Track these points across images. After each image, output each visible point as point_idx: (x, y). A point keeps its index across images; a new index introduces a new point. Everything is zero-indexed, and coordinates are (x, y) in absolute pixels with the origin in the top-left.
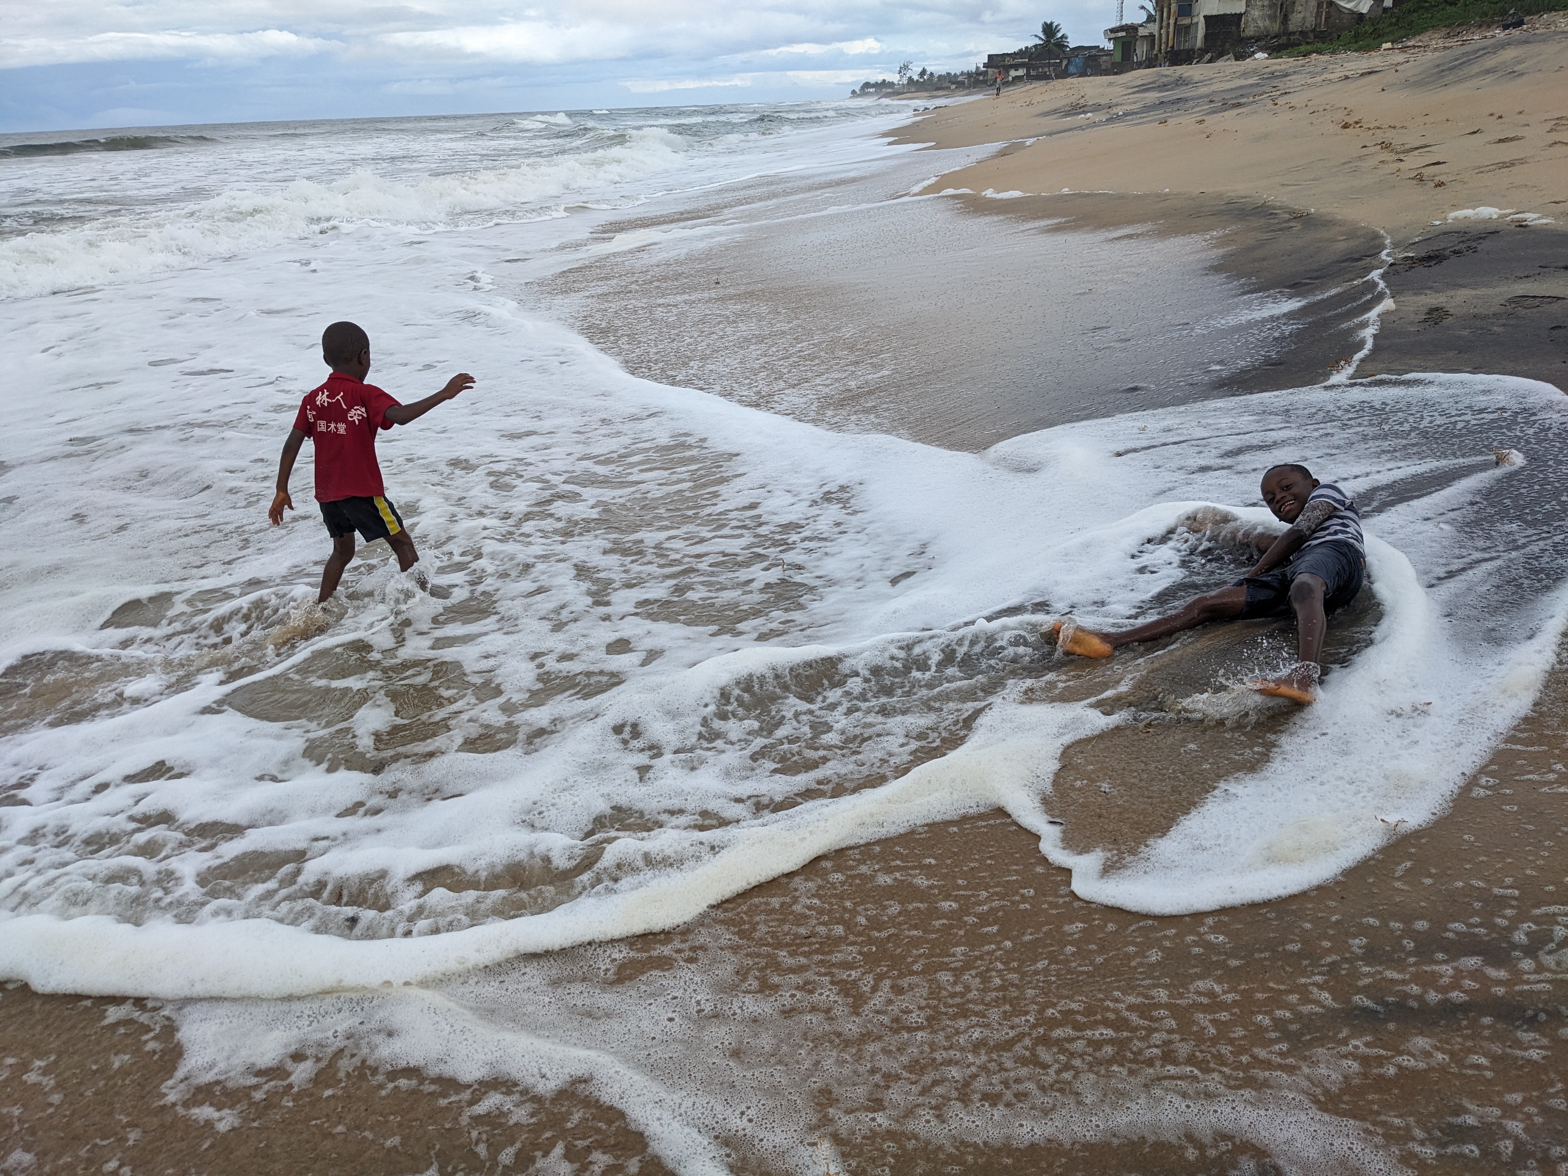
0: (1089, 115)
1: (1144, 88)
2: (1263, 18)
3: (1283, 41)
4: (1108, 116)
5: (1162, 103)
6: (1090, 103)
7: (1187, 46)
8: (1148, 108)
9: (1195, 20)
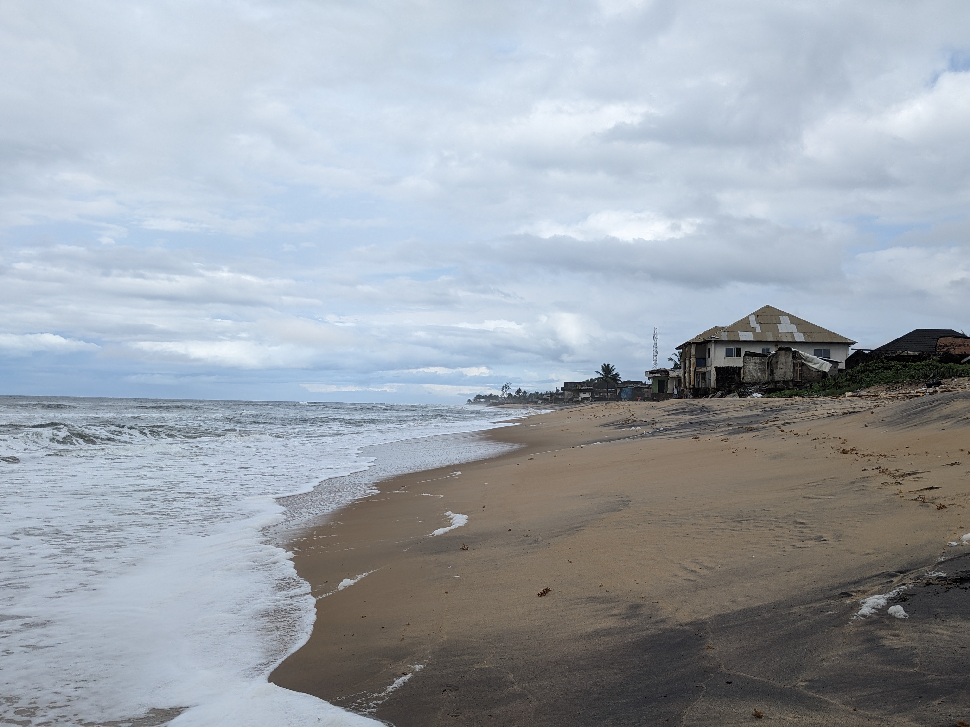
0: (638, 428)
1: (677, 412)
2: (756, 370)
3: (772, 386)
4: (652, 430)
5: (692, 423)
6: (638, 420)
7: (704, 386)
8: (681, 426)
9: (708, 369)
